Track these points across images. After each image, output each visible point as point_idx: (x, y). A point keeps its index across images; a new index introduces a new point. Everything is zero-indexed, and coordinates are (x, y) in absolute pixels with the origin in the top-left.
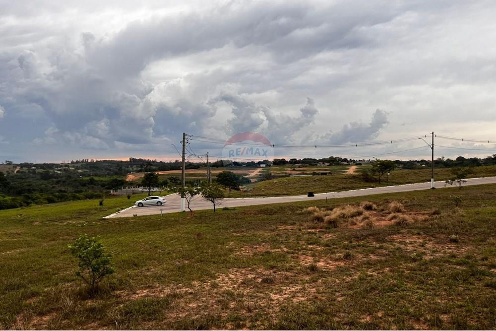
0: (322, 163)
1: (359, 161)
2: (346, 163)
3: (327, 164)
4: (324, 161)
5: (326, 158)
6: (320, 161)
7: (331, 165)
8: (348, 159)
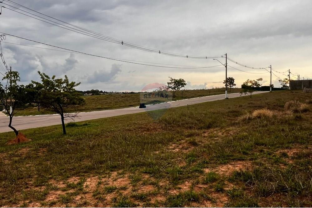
0: (87, 94)
1: (110, 92)
2: (102, 94)
3: (90, 94)
4: (88, 92)
5: (89, 90)
6: (85, 92)
7: (93, 95)
8: (103, 91)
